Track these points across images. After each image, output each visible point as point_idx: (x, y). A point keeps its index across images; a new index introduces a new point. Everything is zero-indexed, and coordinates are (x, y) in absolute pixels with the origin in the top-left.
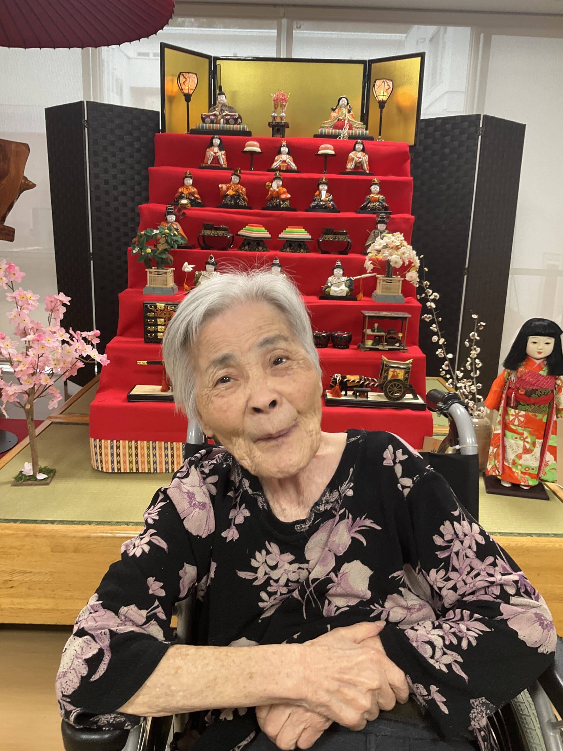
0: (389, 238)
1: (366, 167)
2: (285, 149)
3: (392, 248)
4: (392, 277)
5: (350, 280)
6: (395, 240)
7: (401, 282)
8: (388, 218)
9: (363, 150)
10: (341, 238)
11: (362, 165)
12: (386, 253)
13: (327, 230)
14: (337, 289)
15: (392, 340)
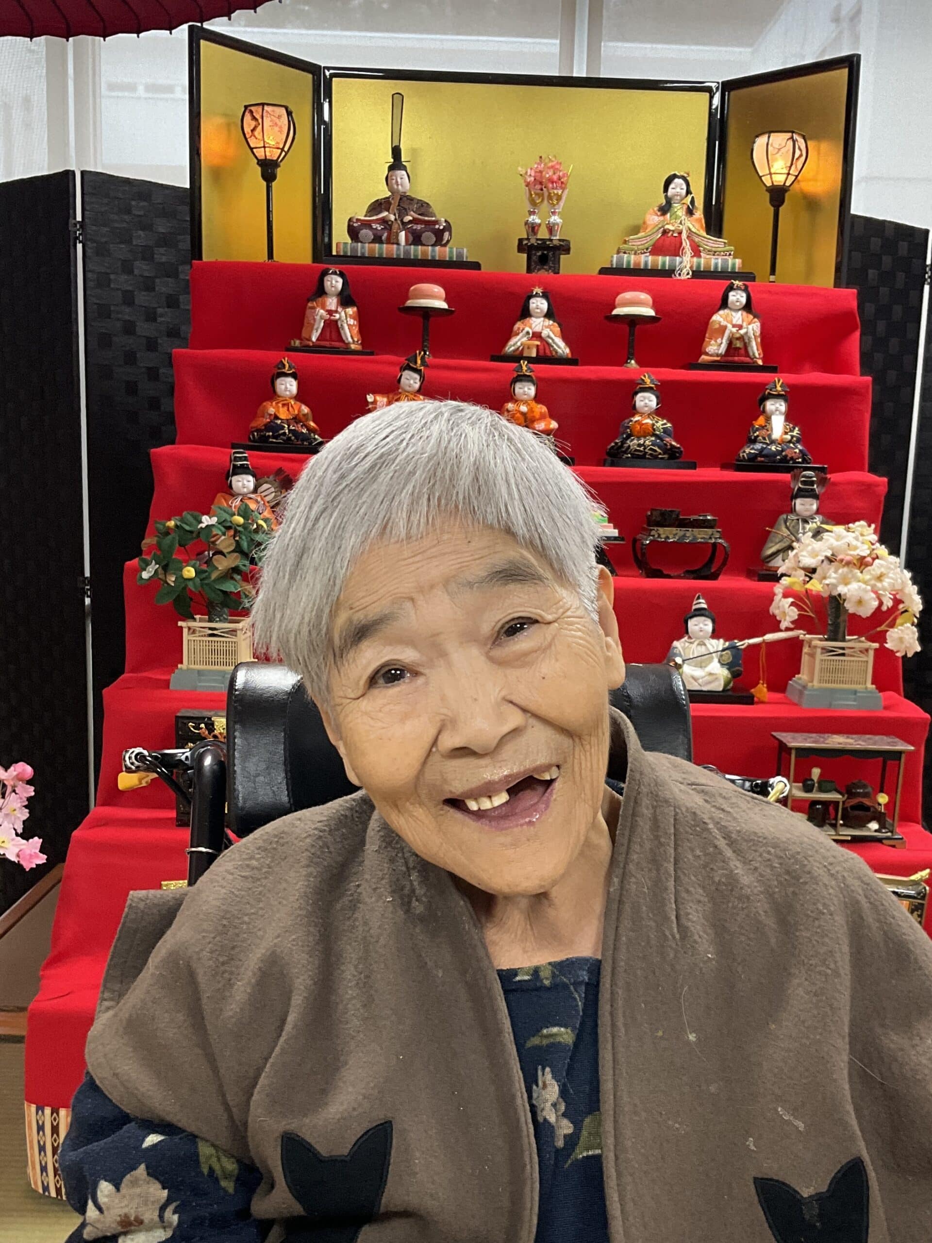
0: (839, 538)
1: (755, 349)
2: (539, 304)
3: (848, 564)
4: (844, 640)
5: (733, 648)
6: (854, 543)
7: (871, 653)
8: (822, 482)
9: (748, 307)
10: (700, 535)
11: (746, 346)
12: (833, 575)
13: (663, 514)
14: (698, 673)
15: (861, 813)
